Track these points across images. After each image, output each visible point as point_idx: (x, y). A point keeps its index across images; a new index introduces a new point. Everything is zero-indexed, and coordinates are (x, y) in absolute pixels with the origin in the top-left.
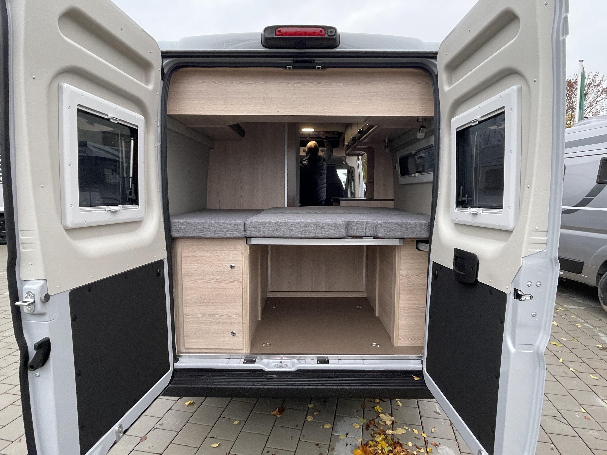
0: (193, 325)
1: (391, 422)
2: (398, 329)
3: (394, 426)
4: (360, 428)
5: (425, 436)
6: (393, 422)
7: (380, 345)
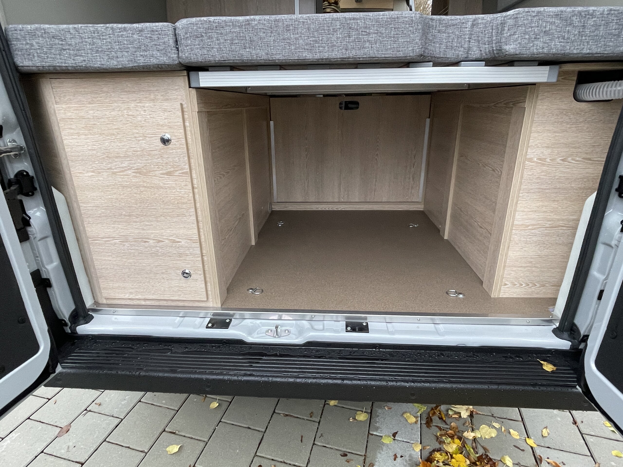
0: (110, 258)
1: (468, 413)
2: (505, 266)
3: (474, 420)
4: (416, 422)
5: (534, 445)
6: (472, 412)
7: (464, 295)
